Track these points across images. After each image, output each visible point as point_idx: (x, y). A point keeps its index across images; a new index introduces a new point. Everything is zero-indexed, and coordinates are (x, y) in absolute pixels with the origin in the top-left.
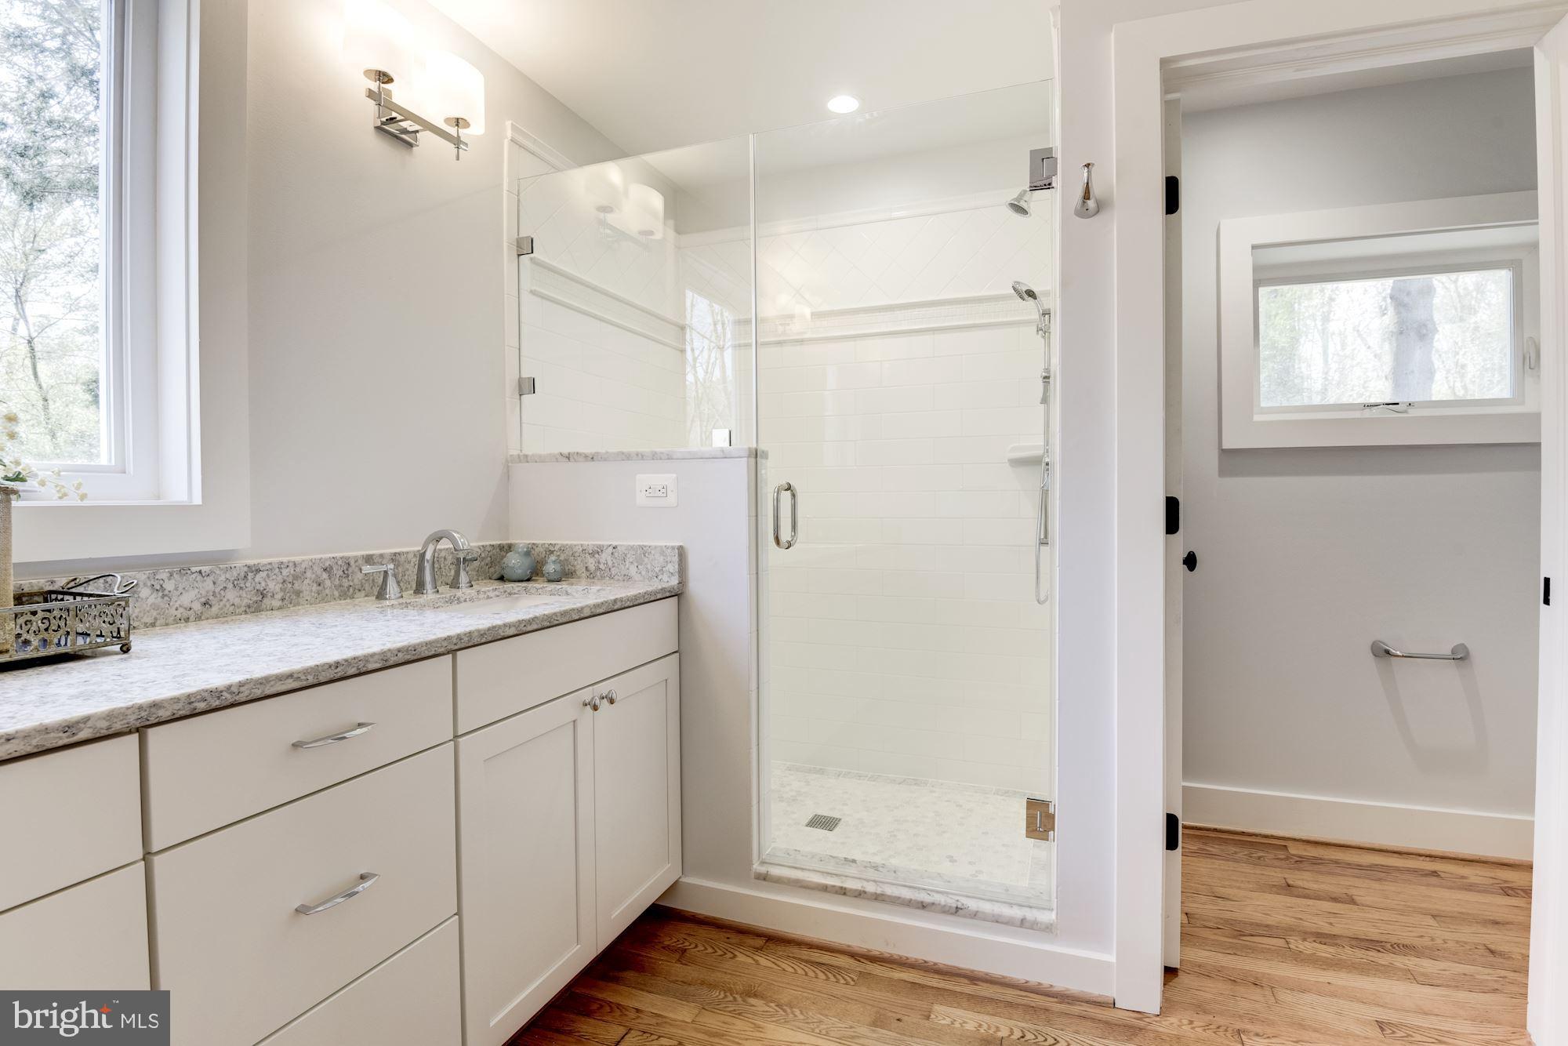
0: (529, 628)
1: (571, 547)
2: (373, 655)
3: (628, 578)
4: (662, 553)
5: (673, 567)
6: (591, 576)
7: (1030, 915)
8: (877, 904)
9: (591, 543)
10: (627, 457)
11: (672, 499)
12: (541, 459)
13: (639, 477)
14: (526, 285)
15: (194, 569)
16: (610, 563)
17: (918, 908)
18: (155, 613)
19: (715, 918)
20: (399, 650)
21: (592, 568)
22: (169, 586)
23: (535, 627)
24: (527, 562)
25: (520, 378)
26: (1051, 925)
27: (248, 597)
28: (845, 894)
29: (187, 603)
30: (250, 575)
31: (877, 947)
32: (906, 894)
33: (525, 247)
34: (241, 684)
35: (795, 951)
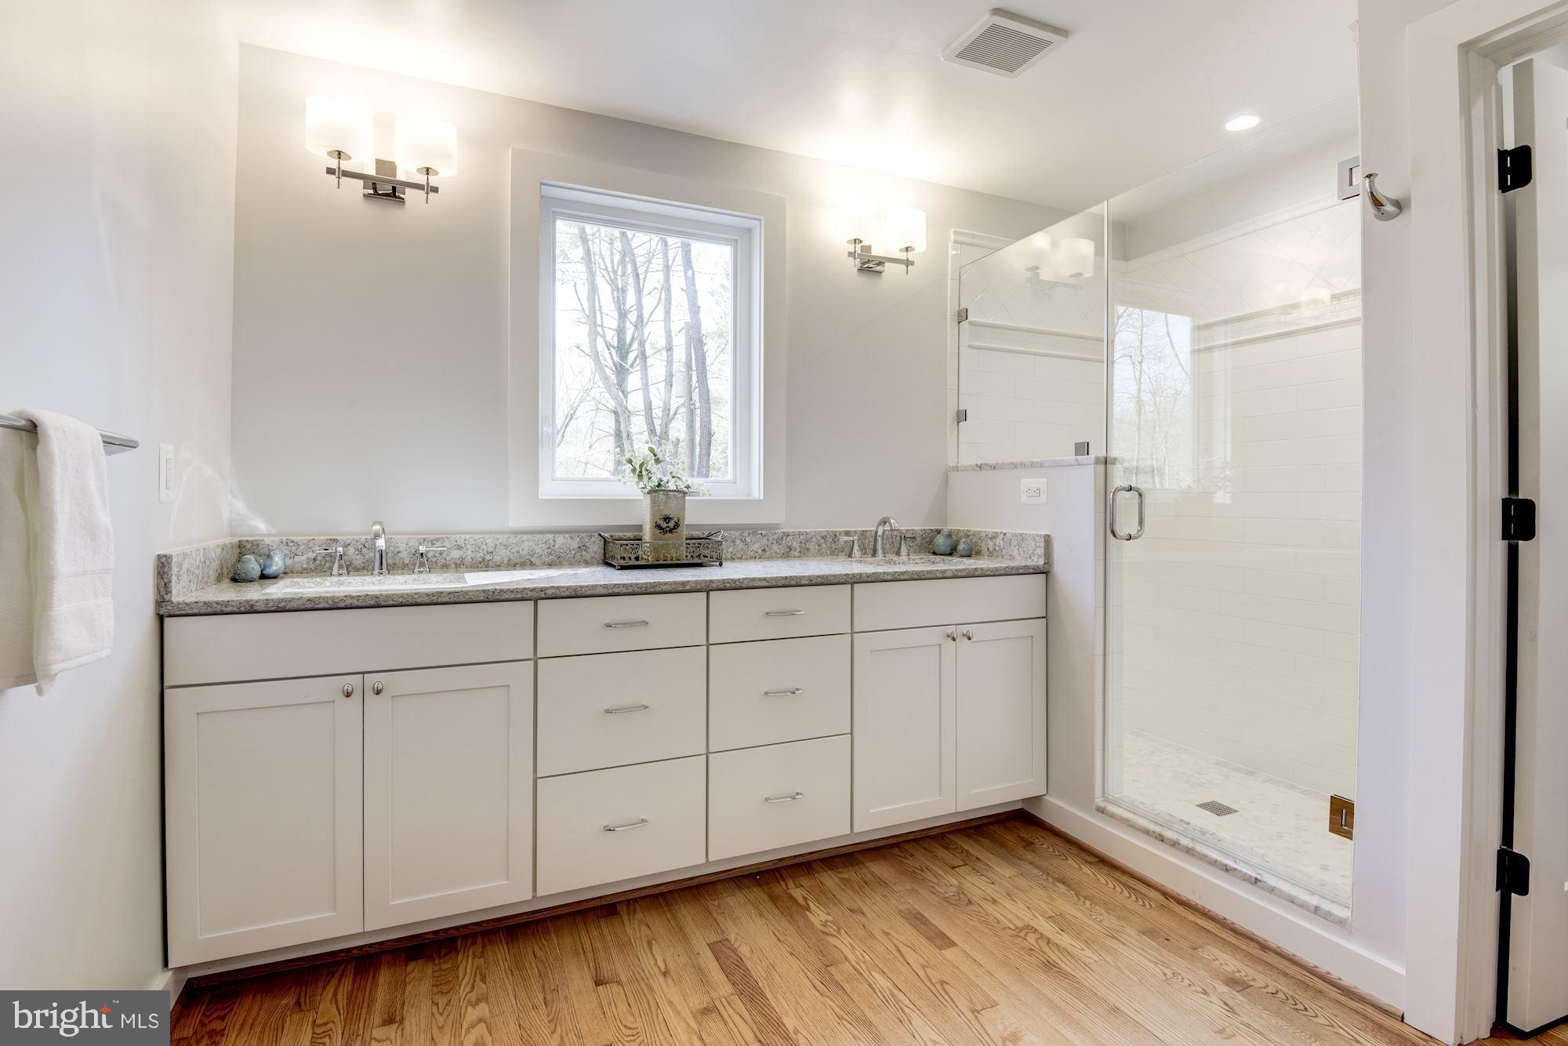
0: (902, 577)
1: (979, 533)
2: (804, 577)
3: (1012, 557)
4: (1034, 540)
5: (1041, 551)
6: (991, 555)
7: (1325, 906)
8: (1188, 857)
9: (990, 530)
10: (1014, 466)
11: (1043, 498)
12: (966, 469)
13: (1022, 481)
14: (964, 342)
15: (759, 532)
16: (1002, 545)
17: (1223, 870)
18: (742, 553)
19: (1065, 833)
20: (818, 576)
21: (991, 549)
22: (748, 540)
23: (906, 577)
24: (949, 541)
25: (958, 411)
26: (1346, 920)
27: (783, 549)
28: (1162, 841)
29: (755, 550)
30: (784, 538)
31: (1186, 893)
32: (1214, 855)
33: (962, 316)
34: (744, 579)
35: (1118, 875)
